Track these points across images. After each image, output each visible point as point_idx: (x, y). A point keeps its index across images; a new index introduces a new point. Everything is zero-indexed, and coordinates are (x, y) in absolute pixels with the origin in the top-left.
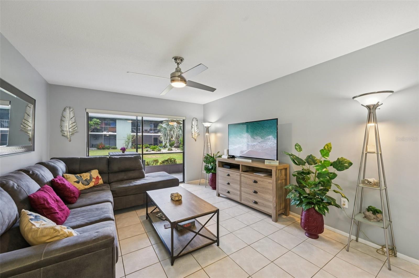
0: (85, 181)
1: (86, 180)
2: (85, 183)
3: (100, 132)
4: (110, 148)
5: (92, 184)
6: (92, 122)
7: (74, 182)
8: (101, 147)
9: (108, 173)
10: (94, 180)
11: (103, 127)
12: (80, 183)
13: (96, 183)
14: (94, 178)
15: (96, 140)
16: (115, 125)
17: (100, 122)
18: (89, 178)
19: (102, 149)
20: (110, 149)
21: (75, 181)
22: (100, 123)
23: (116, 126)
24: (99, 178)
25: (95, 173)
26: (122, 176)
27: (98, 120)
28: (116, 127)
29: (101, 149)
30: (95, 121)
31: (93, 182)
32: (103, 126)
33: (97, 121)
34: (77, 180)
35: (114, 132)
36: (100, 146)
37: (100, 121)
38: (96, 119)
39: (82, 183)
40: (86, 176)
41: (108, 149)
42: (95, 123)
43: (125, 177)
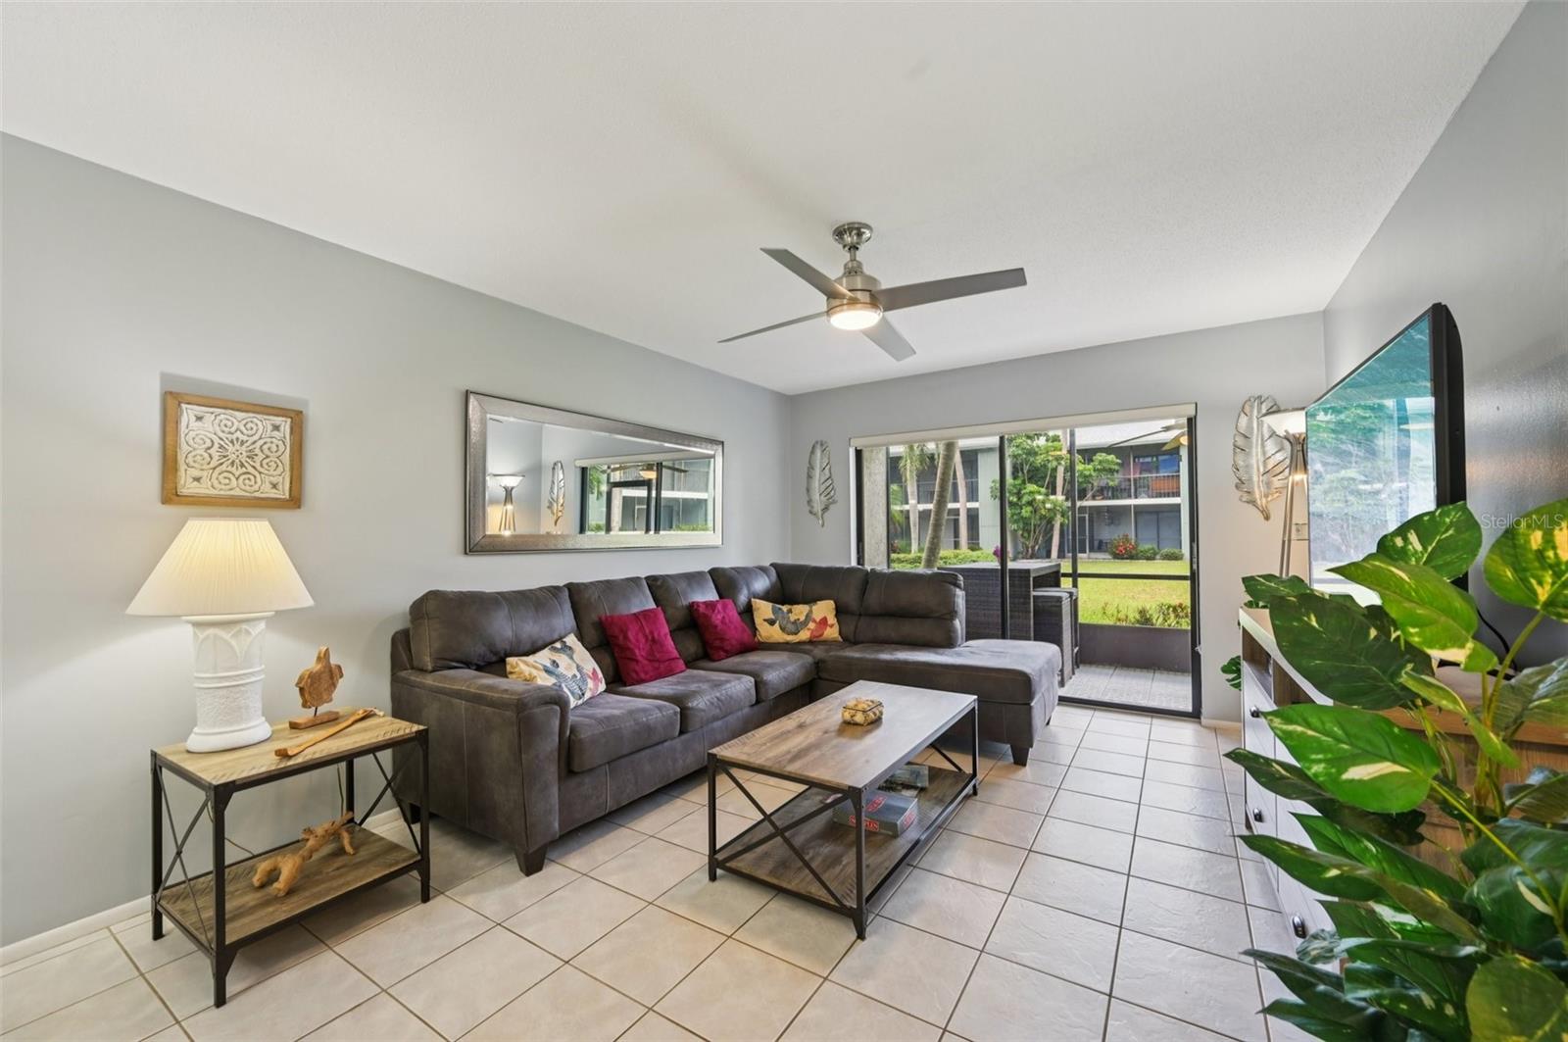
0: (793, 623)
1: (795, 623)
2: (790, 627)
3: (1122, 498)
4: (1155, 554)
5: (804, 635)
6: (1090, 467)
7: (765, 620)
8: (1125, 549)
9: (860, 615)
10: (812, 625)
11: (1129, 480)
12: (777, 624)
13: (817, 634)
14: (814, 621)
15: (1112, 526)
16: (1176, 468)
17: (1117, 464)
18: (802, 618)
19: (1127, 559)
20: (1154, 559)
21: (766, 618)
22: (1117, 467)
23: (1179, 471)
24: (829, 623)
25: (825, 609)
26: (886, 628)
27: (1111, 457)
28: (1178, 476)
29: (1123, 559)
30: (1100, 462)
31: (809, 629)
32: (1132, 477)
33: (1108, 461)
34: (773, 617)
35: (1173, 496)
36: (1121, 548)
37: (1118, 461)
38: (1104, 454)
39: (781, 628)
40: (800, 611)
41: (1148, 559)
42: (1099, 467)
43: (894, 635)
